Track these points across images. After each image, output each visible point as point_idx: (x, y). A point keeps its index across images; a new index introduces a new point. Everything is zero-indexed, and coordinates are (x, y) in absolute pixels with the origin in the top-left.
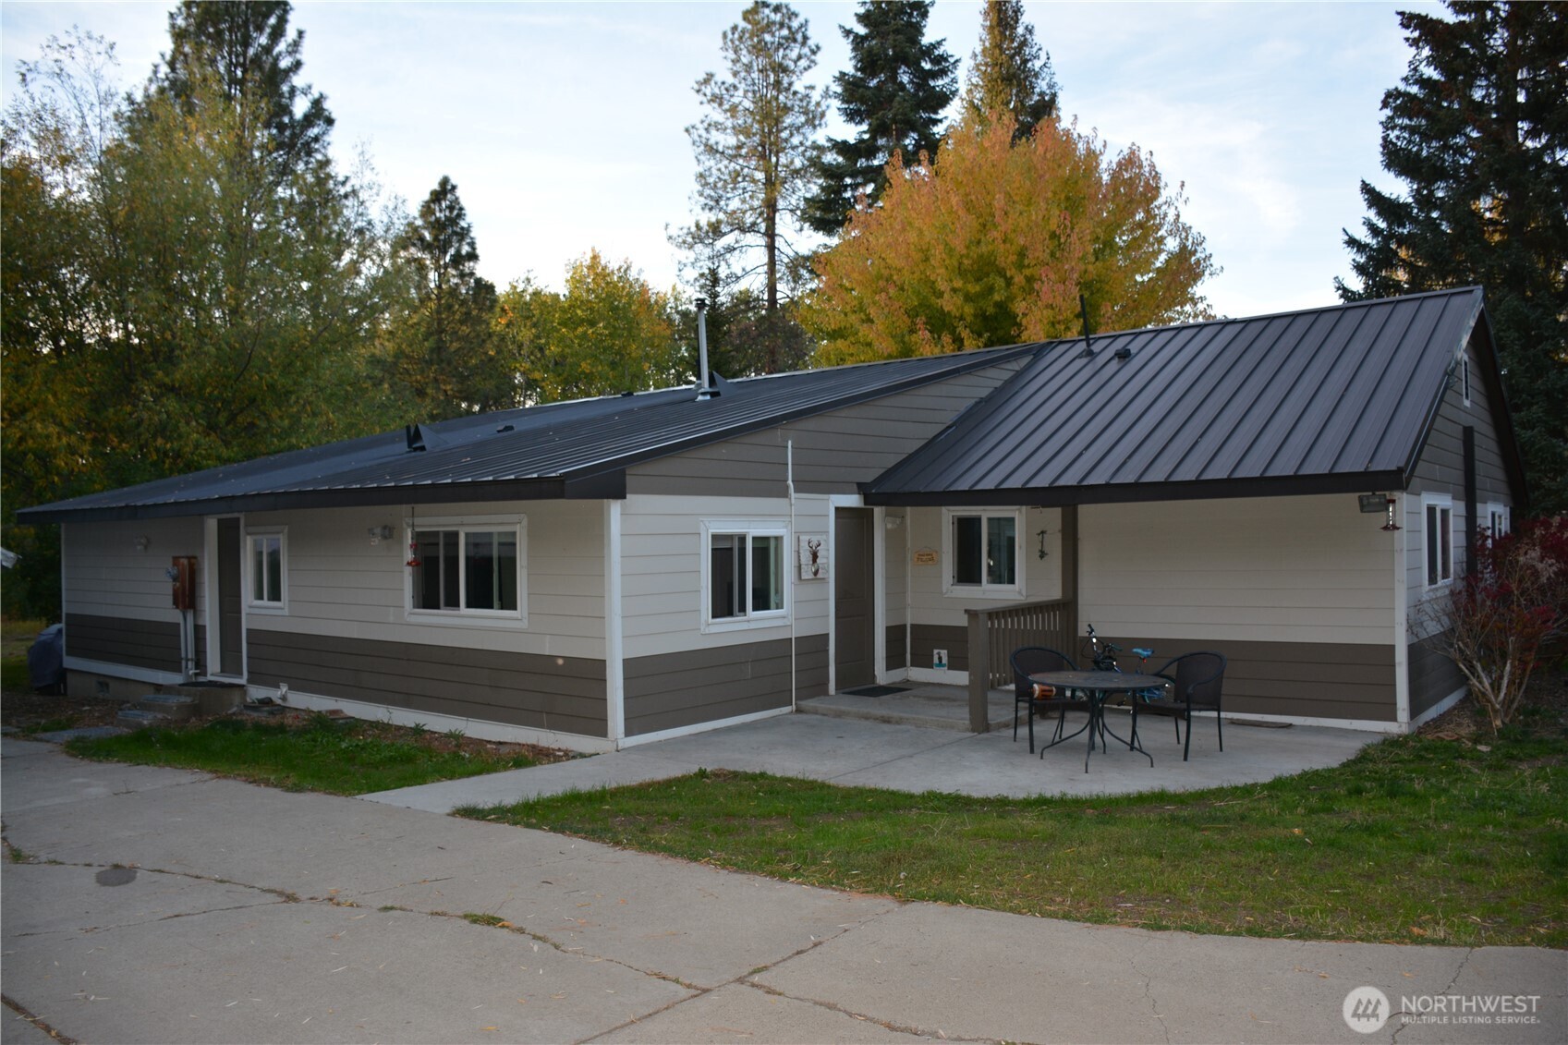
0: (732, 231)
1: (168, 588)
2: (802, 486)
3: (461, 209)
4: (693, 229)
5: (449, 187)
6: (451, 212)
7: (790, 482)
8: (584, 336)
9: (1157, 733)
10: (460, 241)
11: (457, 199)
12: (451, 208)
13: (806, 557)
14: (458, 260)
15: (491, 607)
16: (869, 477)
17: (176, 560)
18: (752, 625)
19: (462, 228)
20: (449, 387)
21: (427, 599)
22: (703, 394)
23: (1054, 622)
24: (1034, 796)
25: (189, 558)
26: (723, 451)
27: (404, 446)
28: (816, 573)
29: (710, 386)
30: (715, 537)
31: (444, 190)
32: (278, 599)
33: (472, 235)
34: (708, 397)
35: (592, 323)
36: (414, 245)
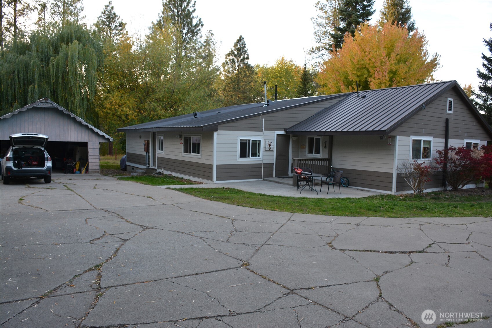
0: (323, 50)
1: (143, 147)
2: (266, 129)
3: (245, 44)
4: (311, 49)
5: (242, 38)
6: (242, 45)
7: (263, 128)
8: (278, 81)
9: (337, 189)
10: (245, 54)
11: (244, 42)
12: (242, 44)
13: (267, 145)
14: (244, 59)
15: (196, 153)
16: (287, 127)
17: (145, 141)
18: (250, 160)
19: (245, 50)
20: (239, 96)
21: (186, 151)
22: (265, 105)
23: (326, 163)
24: (278, 196)
25: (147, 141)
26: (244, 121)
27: (193, 117)
28: (270, 149)
29: (267, 103)
30: (241, 140)
31: (240, 39)
32: (162, 150)
33: (248, 52)
34: (266, 106)
35: (281, 77)
36: (232, 55)
